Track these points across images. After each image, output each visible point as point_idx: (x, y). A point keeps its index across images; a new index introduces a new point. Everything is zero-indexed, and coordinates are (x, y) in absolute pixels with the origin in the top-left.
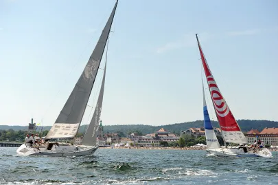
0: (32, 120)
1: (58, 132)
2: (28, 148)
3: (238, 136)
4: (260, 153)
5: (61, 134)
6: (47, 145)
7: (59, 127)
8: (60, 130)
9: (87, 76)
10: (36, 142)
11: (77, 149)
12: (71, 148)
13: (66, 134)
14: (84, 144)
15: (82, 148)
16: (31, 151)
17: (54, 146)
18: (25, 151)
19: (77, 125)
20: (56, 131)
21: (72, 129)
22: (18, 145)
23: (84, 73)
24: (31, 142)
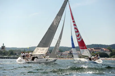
0: (3, 44)
1: (38, 52)
2: (22, 59)
3: (86, 52)
4: (97, 61)
5: (39, 52)
6: (31, 58)
7: (39, 49)
8: (39, 51)
9: (55, 24)
10: (26, 56)
11: (47, 60)
12: (44, 60)
13: (42, 52)
14: (51, 58)
15: (50, 59)
16: (24, 61)
17: (35, 59)
18: (20, 61)
19: (47, 48)
20: (37, 51)
21: (45, 50)
22: (17, 58)
23: (53, 23)
24: (24, 56)
